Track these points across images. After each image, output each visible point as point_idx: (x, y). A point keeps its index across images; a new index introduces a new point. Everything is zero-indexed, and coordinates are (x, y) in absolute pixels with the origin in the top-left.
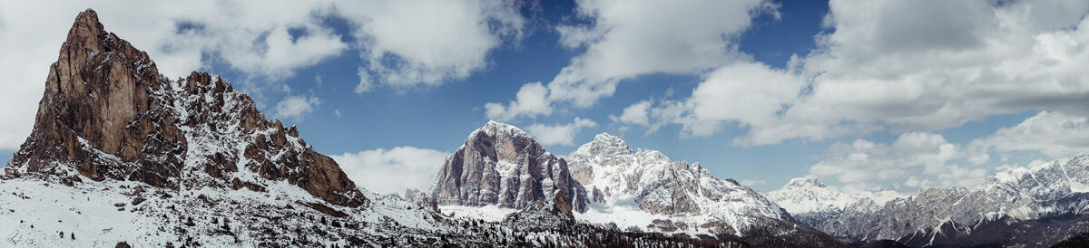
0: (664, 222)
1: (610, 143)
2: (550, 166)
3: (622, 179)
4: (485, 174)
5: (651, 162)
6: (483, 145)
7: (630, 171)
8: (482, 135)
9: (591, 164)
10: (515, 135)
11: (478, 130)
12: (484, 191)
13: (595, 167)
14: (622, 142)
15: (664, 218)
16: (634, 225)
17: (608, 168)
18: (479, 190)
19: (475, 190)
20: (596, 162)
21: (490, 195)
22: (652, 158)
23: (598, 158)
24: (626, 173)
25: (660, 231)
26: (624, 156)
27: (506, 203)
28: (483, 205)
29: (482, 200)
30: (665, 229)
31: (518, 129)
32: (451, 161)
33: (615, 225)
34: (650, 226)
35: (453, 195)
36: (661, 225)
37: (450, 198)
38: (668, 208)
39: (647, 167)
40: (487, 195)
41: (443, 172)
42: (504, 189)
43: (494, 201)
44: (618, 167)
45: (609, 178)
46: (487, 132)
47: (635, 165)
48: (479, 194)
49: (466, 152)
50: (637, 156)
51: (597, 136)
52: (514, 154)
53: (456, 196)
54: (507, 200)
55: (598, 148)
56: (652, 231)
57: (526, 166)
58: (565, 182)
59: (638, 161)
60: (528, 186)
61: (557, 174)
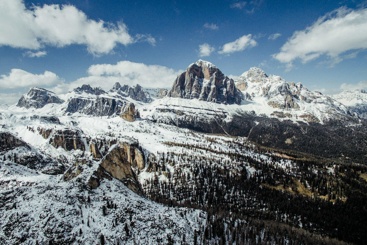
0: (280, 113)
1: (256, 72)
2: (225, 82)
3: (261, 89)
4: (194, 84)
5: (276, 81)
6: (195, 71)
7: (265, 86)
8: (195, 66)
9: (247, 81)
10: (210, 67)
11: (193, 64)
12: (193, 92)
13: (249, 83)
14: (263, 71)
15: (280, 110)
16: (263, 113)
17: (255, 84)
18: (191, 91)
19: (189, 91)
20: (249, 80)
21: (196, 94)
22: (277, 80)
23: (250, 79)
24: (263, 86)
25: (277, 117)
26: (263, 78)
27: (202, 99)
28: (192, 99)
29: (192, 96)
30: (280, 116)
31: (212, 64)
32: (179, 77)
33: (254, 112)
34: (272, 114)
35: (178, 93)
36: (277, 114)
37: (177, 94)
38: (282, 106)
39: (273, 84)
40: (194, 94)
41: (175, 82)
42: (203, 91)
43: (197, 97)
44: (259, 83)
45: (254, 88)
46: (197, 64)
47: (268, 82)
48: (190, 93)
49: (187, 74)
50: (269, 78)
51: (251, 68)
52: (209, 76)
53: (180, 94)
54: (203, 97)
55: (251, 74)
56: (272, 117)
57: (214, 81)
58: (232, 90)
59: (270, 81)
60: (214, 91)
61: (228, 86)
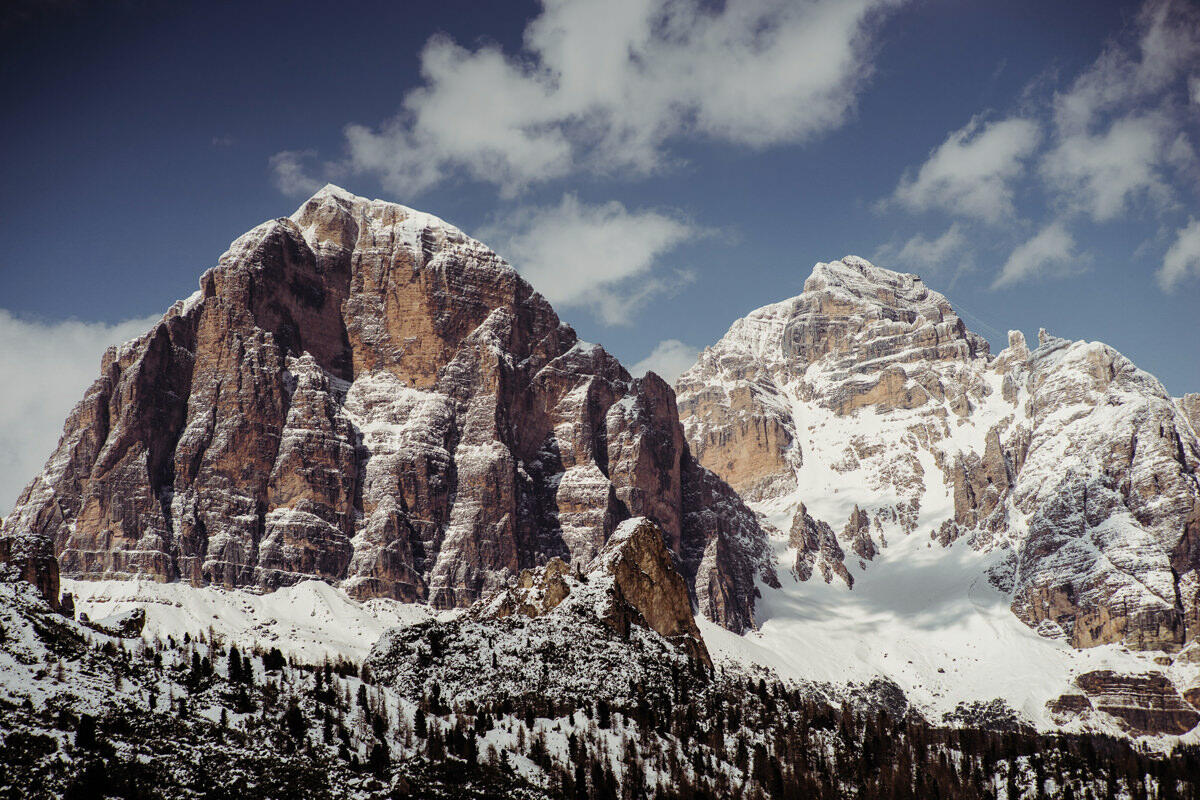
0: (1134, 684)
1: (873, 307)
2: (594, 411)
3: (934, 477)
4: (291, 436)
5: (1072, 393)
6: (287, 299)
7: (968, 439)
8: (284, 249)
9: (786, 395)
10: (439, 259)
11: (269, 226)
12: (283, 516)
13: (805, 414)
14: (936, 297)
15: (1136, 664)
16: (986, 698)
17: (868, 423)
18: (262, 508)
19: (239, 508)
20: (809, 392)
21: (315, 534)
22: (1080, 376)
23: (817, 374)
24: (951, 447)
25: (1112, 728)
26: (942, 367)
27: (384, 577)
28: (276, 583)
29: (275, 558)
30: (1137, 720)
31: (454, 230)
32: (132, 369)
33: (894, 694)
34: (1065, 704)
35: (133, 532)
36: (1117, 700)
37: (118, 543)
38: (1153, 619)
39: (1053, 418)
40: (296, 532)
41: (88, 421)
42: (381, 510)
43: (330, 563)
44: (913, 417)
45: (868, 467)
46: (309, 235)
47: (992, 410)
48: (258, 529)
49: (208, 330)
50: (1003, 367)
51: (818, 272)
52: (432, 346)
53: (150, 536)
54: (393, 562)
55: (820, 329)
56: (1073, 725)
57: (484, 402)
58: (665, 482)
59: (1010, 392)
60: (490, 501)
61: (626, 448)
